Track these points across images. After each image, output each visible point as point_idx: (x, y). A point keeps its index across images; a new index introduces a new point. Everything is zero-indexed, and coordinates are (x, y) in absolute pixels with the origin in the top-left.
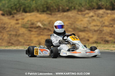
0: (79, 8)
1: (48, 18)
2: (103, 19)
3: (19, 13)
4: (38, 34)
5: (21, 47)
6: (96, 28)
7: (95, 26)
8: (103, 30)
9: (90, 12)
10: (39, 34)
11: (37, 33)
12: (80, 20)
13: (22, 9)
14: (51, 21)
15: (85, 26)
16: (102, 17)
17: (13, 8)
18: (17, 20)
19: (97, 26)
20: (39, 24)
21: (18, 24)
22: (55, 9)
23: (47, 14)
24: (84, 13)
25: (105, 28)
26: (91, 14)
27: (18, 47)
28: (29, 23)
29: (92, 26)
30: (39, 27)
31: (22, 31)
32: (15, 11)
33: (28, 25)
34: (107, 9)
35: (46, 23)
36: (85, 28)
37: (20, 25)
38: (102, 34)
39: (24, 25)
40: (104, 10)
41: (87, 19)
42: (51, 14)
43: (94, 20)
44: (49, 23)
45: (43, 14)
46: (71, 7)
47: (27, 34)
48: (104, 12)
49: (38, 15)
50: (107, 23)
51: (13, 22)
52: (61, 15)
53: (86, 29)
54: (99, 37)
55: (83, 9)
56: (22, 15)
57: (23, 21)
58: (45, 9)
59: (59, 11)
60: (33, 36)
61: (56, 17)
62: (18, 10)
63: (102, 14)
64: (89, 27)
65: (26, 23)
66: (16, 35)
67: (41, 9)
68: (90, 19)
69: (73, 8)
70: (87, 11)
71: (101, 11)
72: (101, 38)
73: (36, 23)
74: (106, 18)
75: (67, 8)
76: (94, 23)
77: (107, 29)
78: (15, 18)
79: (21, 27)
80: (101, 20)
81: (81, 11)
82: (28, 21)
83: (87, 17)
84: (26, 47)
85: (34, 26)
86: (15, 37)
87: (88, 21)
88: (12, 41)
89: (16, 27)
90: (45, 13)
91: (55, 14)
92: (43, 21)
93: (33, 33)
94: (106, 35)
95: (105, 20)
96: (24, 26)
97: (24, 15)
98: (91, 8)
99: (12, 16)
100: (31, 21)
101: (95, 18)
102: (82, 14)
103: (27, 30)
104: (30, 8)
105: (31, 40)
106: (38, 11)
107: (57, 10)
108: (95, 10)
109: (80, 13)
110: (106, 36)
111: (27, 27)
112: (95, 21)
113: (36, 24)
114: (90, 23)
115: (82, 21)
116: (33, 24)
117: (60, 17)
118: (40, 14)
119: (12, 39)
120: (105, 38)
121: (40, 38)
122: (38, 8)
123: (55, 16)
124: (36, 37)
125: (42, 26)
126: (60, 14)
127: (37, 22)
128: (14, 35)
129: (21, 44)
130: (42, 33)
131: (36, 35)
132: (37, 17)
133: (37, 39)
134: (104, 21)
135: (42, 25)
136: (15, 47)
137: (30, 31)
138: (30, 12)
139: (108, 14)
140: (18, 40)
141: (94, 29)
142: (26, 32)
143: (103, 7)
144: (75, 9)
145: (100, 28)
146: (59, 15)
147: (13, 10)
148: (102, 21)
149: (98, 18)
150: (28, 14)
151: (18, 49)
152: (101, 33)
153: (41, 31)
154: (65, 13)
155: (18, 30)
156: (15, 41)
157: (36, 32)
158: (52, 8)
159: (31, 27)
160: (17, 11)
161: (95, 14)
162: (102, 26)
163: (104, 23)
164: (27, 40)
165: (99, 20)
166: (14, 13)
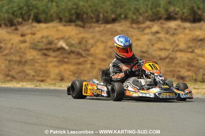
0: (135, 17)
1: (77, 34)
2: (176, 38)
3: (26, 22)
4: (59, 61)
5: (30, 84)
6: (163, 54)
7: (161, 50)
8: (176, 58)
9: (153, 25)
10: (61, 62)
11: (57, 59)
12: (135, 38)
13: (32, 17)
14: (83, 38)
15: (144, 50)
16: (174, 34)
17: (16, 13)
18: (23, 35)
19: (165, 49)
20: (62, 44)
21: (24, 42)
22: (92, 18)
23: (77, 25)
24: (143, 26)
25: (179, 55)
26: (156, 28)
27: (25, 84)
28: (45, 40)
29: (156, 50)
30: (62, 48)
31: (31, 54)
32: (20, 20)
33: (42, 45)
34: (184, 20)
35: (74, 41)
36: (144, 52)
37: (27, 45)
38: (173, 65)
39: (35, 45)
40: (178, 22)
41: (147, 37)
42: (83, 27)
43: (159, 39)
44: (80, 43)
45: (69, 25)
46: (120, 15)
47: (40, 61)
48: (179, 26)
49: (61, 27)
50: (182, 46)
51: (16, 39)
52: (101, 29)
53: (145, 55)
54: (168, 69)
55: (141, 18)
56: (33, 27)
57: (34, 37)
58: (74, 18)
59: (97, 21)
60: (50, 65)
61: (92, 32)
62: (25, 18)
63: (175, 29)
64: (150, 51)
65: (38, 42)
66: (20, 62)
67: (66, 17)
68: (153, 38)
69: (123, 16)
70: (148, 23)
71: (173, 24)
72: (171, 71)
73: (56, 41)
74: (182, 36)
75: (113, 16)
76: (160, 45)
77: (182, 57)
78: (19, 32)
79: (30, 48)
80: (172, 39)
81: (138, 22)
82: (43, 37)
83: (148, 34)
84: (38, 85)
85: (53, 46)
86: (18, 66)
87: (150, 40)
88: (13, 73)
89: (20, 48)
90: (73, 24)
91: (91, 27)
92: (69, 38)
93: (50, 59)
94: (181, 67)
95: (179, 39)
96: (34, 47)
97: (35, 27)
98: (156, 18)
99: (13, 27)
100: (47, 37)
101: (162, 35)
102: (139, 28)
103: (40, 53)
104: (47, 14)
105: (47, 72)
106: (61, 20)
107: (94, 20)
108: (162, 21)
109: (134, 26)
110: (180, 69)
111: (40, 48)
112: (162, 41)
113: (56, 44)
114: (153, 45)
115: (138, 40)
116: (50, 43)
117: (100, 31)
118: (65, 26)
119: (13, 69)
120: (179, 71)
121: (62, 68)
122: (61, 15)
123: (91, 30)
124: (55, 66)
125: (67, 48)
126: (99, 27)
127: (59, 39)
128: (16, 62)
129: (28, 77)
130: (66, 60)
131: (55, 64)
132: (58, 30)
133: (57, 71)
134: (177, 42)
135: (67, 45)
136: (19, 83)
137: (45, 55)
138: (46, 21)
139: (185, 28)
140: (24, 71)
141: (159, 56)
142: (38, 57)
143: (176, 16)
144: (126, 18)
145: (169, 54)
146: (97, 29)
147: (16, 16)
148: (175, 41)
149: (168, 36)
150: (43, 25)
151: (23, 87)
152: (172, 62)
153: (65, 55)
154: (109, 26)
155: (25, 53)
156: (18, 73)
157: (55, 57)
158: (85, 16)
159: (48, 49)
160: (23, 19)
161: (162, 28)
162: (173, 51)
163: (178, 45)
164: (40, 71)
165: (169, 39)
166: (18, 22)
